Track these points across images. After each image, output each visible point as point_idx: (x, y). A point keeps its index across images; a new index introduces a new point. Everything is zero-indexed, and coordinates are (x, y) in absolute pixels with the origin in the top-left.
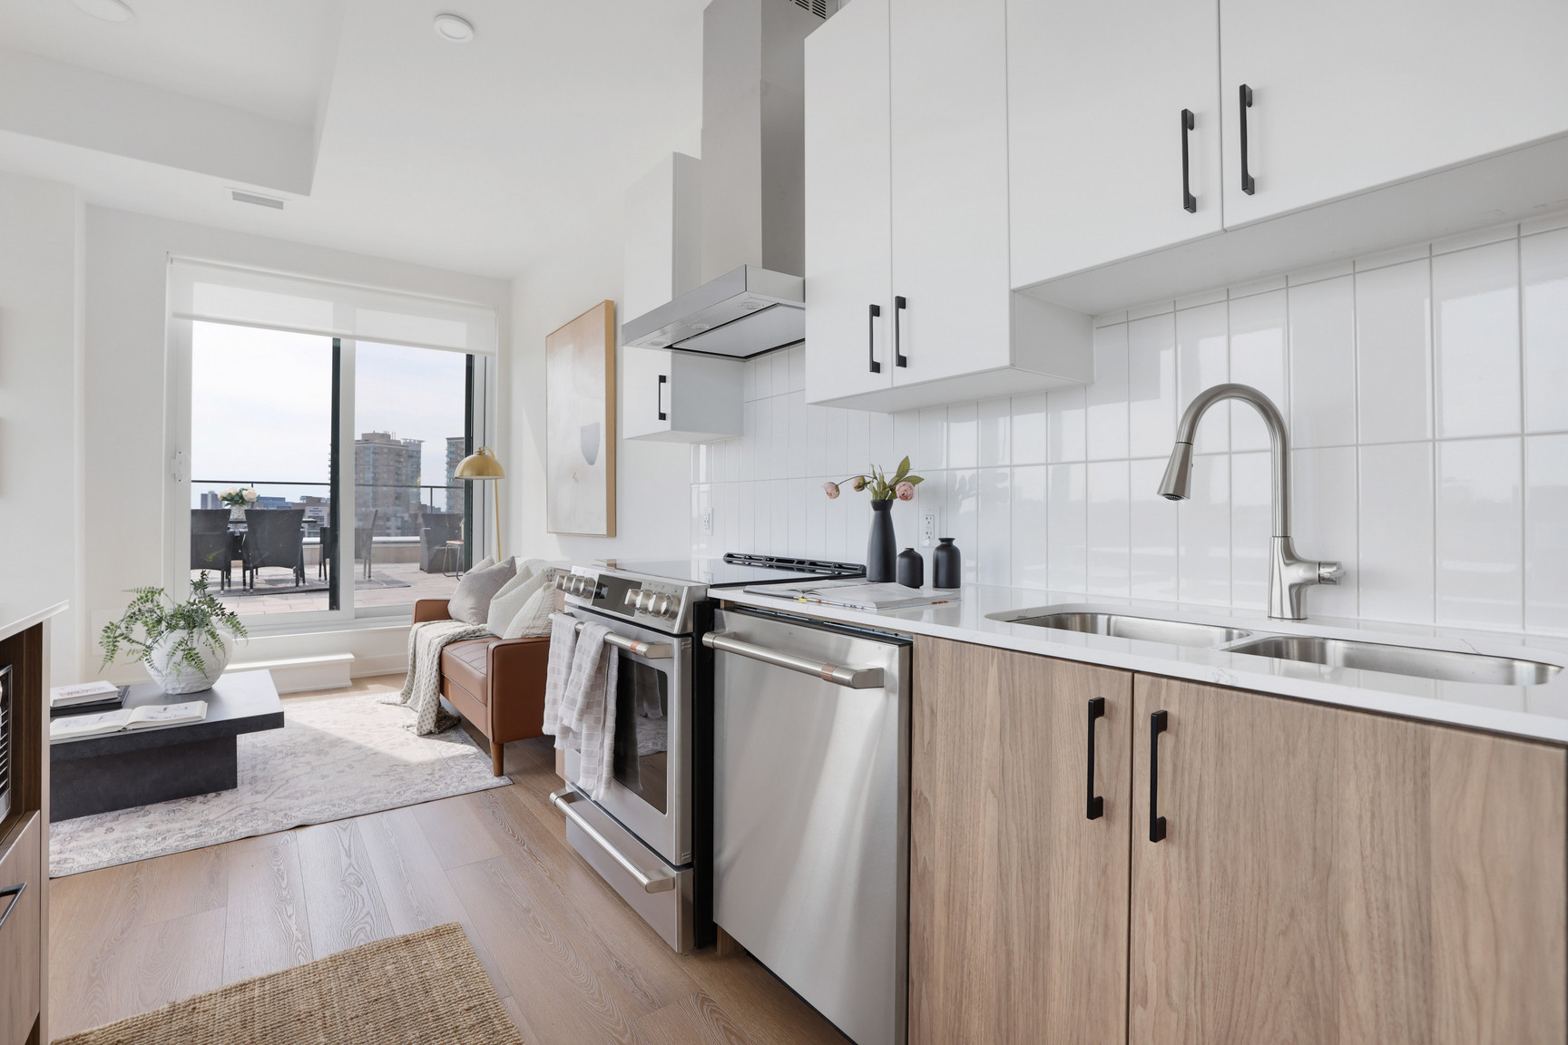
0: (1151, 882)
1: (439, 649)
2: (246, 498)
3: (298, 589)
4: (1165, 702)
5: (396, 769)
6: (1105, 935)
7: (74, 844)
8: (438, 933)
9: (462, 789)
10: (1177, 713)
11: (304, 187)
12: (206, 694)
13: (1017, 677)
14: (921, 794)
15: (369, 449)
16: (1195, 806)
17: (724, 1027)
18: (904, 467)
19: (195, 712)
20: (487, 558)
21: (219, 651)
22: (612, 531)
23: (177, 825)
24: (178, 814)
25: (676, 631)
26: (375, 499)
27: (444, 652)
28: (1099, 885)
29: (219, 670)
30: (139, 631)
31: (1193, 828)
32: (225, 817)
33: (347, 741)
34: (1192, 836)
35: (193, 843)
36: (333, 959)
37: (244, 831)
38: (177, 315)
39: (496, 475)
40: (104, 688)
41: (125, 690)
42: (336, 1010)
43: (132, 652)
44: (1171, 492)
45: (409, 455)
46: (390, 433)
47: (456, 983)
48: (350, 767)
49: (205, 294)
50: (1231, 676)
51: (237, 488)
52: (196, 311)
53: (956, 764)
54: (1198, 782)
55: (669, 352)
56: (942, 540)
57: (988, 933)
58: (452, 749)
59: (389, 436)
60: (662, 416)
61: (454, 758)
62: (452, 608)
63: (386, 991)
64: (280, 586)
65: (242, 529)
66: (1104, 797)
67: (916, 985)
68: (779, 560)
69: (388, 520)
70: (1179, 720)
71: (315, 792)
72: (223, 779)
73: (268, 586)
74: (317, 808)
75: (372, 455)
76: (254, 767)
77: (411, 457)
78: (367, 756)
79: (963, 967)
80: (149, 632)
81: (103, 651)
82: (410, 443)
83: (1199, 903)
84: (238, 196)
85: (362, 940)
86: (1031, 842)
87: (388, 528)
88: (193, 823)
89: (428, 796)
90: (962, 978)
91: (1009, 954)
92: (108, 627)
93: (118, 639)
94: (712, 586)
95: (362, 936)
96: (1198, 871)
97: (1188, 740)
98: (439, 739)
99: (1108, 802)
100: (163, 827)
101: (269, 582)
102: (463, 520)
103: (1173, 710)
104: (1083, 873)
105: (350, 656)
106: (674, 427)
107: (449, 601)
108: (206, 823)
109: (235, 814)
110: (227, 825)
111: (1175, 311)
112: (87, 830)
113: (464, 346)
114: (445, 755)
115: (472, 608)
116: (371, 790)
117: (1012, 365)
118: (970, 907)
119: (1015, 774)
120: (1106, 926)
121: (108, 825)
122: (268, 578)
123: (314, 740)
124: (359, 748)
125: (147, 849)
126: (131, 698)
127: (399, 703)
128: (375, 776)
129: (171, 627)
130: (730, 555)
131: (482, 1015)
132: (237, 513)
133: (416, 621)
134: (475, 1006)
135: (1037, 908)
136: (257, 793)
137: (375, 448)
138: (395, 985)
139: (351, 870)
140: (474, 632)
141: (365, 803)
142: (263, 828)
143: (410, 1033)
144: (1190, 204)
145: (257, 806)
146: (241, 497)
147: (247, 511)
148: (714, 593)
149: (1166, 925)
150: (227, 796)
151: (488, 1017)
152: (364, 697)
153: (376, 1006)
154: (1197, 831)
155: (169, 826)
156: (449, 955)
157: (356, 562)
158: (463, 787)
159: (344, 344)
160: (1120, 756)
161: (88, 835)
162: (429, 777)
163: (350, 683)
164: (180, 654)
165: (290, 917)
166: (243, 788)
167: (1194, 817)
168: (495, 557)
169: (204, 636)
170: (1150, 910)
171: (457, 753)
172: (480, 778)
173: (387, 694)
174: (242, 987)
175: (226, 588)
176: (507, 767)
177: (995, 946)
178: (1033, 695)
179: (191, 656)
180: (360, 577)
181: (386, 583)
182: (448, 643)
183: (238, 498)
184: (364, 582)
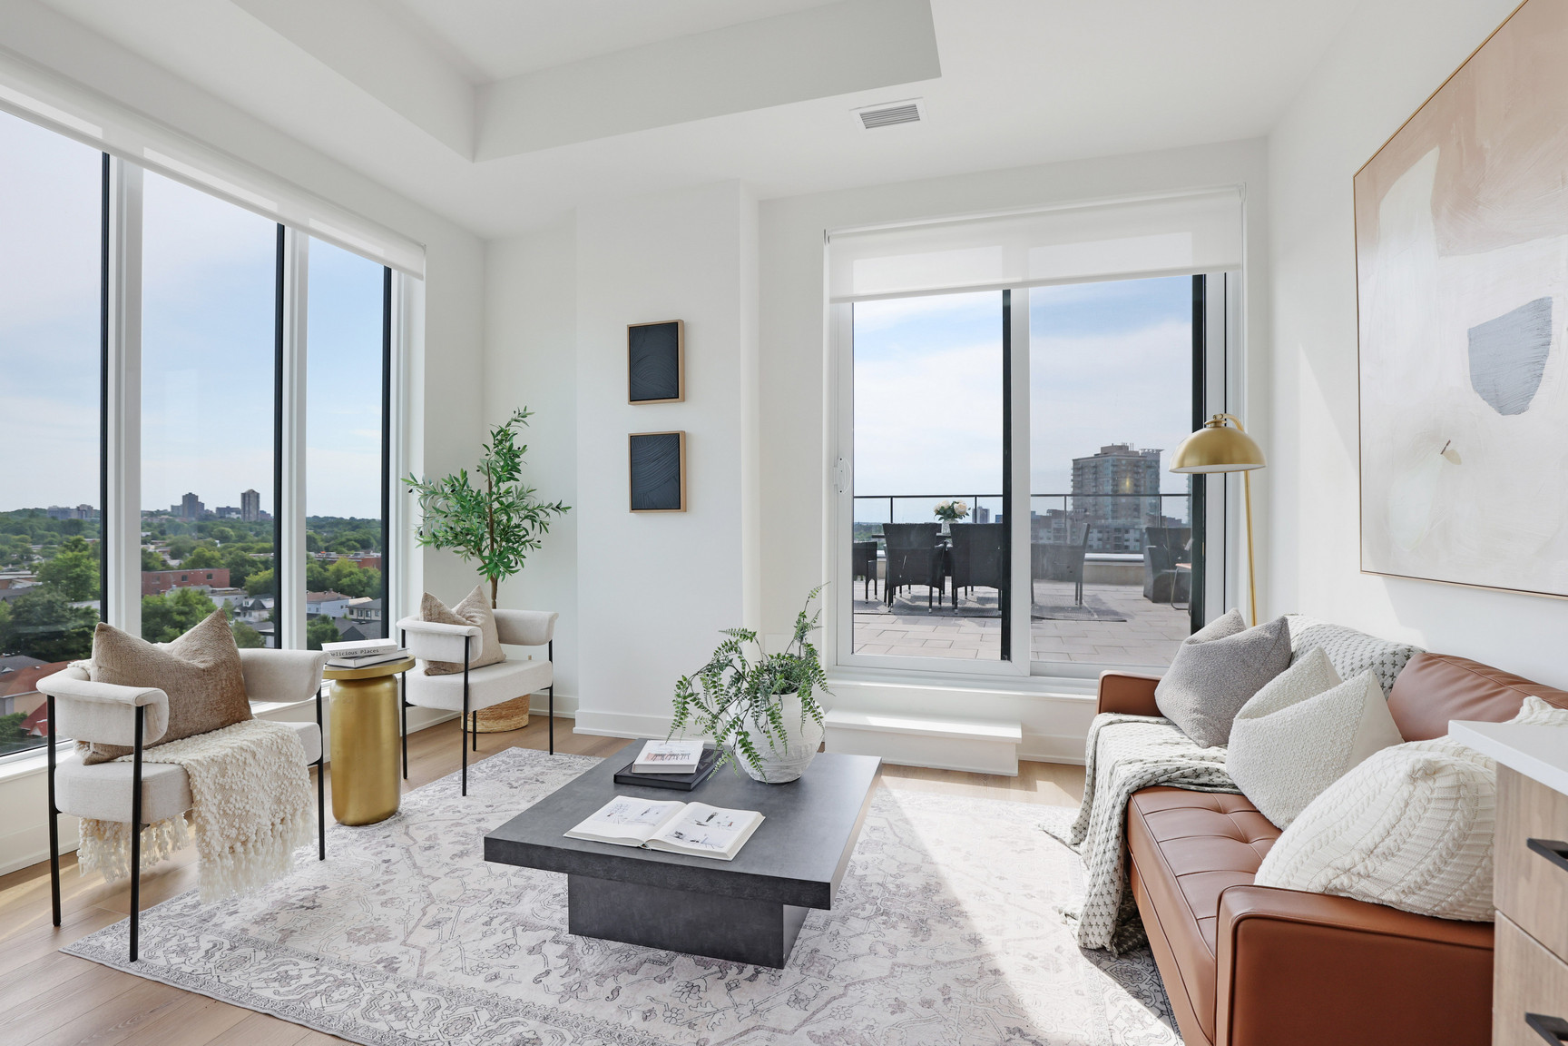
1: (1123, 797)
2: (957, 512)
7: (569, 1005)
15: (1108, 461)
20: (1230, 611)
27: (1133, 806)
38: (835, 302)
45: (1146, 465)
46: (1128, 445)
51: (950, 500)
59: (1127, 448)
62: (1163, 697)
65: (948, 543)
69: (1127, 532)
73: (977, 606)
75: (1111, 468)
76: (827, 925)
77: (1149, 467)
82: (1148, 453)
92: (681, 682)
93: (688, 700)
105: (1018, 734)
107: (1158, 681)
112: (600, 979)
113: (1192, 265)
115: (1196, 711)
121: (622, 980)
122: (981, 595)
127: (1068, 841)
132: (946, 528)
133: (1103, 708)
137: (1114, 461)
146: (953, 510)
147: (954, 526)
150: (768, 973)
161: (593, 989)
163: (1015, 771)
166: (790, 974)
168: (1246, 618)
175: (935, 604)
180: (1072, 602)
181: (1099, 612)
182: (1142, 789)
183: (949, 512)
184: (1073, 609)
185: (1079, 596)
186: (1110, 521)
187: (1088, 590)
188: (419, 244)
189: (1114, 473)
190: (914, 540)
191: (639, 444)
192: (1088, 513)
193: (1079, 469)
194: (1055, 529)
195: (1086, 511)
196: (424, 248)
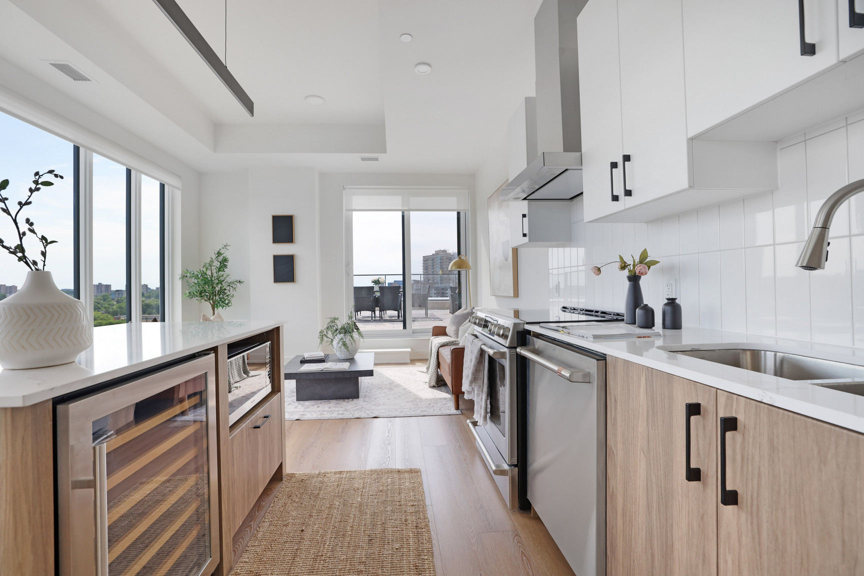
0: (729, 533)
1: (437, 349)
3: (399, 320)
4: (736, 411)
5: (416, 400)
6: (704, 561)
7: (308, 409)
8: (411, 471)
9: (440, 413)
10: (744, 420)
11: (384, 151)
12: (351, 360)
13: (654, 385)
14: (611, 448)
15: (438, 257)
16: (756, 487)
17: (522, 551)
18: (644, 255)
19: (345, 366)
21: (353, 343)
22: (516, 294)
23: (337, 409)
24: (339, 405)
25: (507, 345)
26: (441, 280)
27: (440, 350)
28: (699, 527)
29: (355, 351)
30: (330, 335)
31: (755, 503)
32: (352, 409)
33: (401, 386)
34: (755, 508)
35: (340, 417)
36: (371, 471)
37: (357, 416)
38: (347, 210)
39: (467, 268)
40: (320, 354)
41: (327, 356)
42: (367, 490)
43: (327, 341)
44: (804, 265)
47: (411, 493)
48: (399, 396)
49: (357, 200)
50: (771, 398)
51: (378, 277)
52: (353, 208)
53: (626, 433)
54: (757, 471)
55: (526, 202)
56: (668, 299)
57: (642, 539)
58: (441, 395)
59: (446, 251)
60: (525, 235)
61: (440, 399)
62: (447, 331)
63: (385, 488)
64: (393, 318)
65: (378, 294)
66: (701, 469)
67: (610, 560)
68: (586, 311)
70: (745, 425)
71: (384, 405)
72: (354, 394)
73: (389, 319)
74: (383, 411)
75: (439, 260)
76: (366, 391)
78: (407, 393)
79: (631, 556)
80: (333, 334)
81: (319, 340)
83: (760, 558)
84: (363, 159)
85: (383, 467)
86: (663, 489)
87: (435, 294)
88: (342, 409)
89: (425, 413)
90: (630, 563)
91: (653, 555)
92: (321, 332)
93: (324, 336)
94: (528, 323)
95: (384, 465)
96: (759, 534)
97: (751, 440)
98: (437, 390)
99: (703, 473)
100: (333, 409)
101: (389, 317)
102: (458, 290)
103: (741, 418)
104: (690, 515)
105: (409, 350)
106: (530, 240)
107: (448, 327)
108: (346, 410)
109: (355, 408)
110: (352, 412)
111: (847, 125)
112: (312, 405)
113: (456, 208)
114: (437, 397)
115: (454, 331)
116: (405, 407)
117: (690, 187)
118: (633, 521)
119: (654, 445)
120: (704, 555)
121: (318, 405)
122: (388, 315)
123: (390, 383)
124: (405, 389)
125: (327, 416)
126: (330, 359)
127: (424, 372)
128: (407, 402)
129: (340, 333)
130: (564, 307)
131: (417, 509)
132: (376, 288)
133: (433, 336)
134: (415, 505)
135: (667, 533)
136: (365, 401)
137: (441, 257)
138: (389, 487)
139: (388, 438)
140: (453, 342)
141: (400, 412)
142: (363, 415)
143: (389, 507)
144: (809, 49)
145: (364, 406)
146: (379, 281)
147: (380, 287)
148: (527, 327)
149: (739, 566)
150: (355, 401)
151: (419, 511)
152: (413, 368)
153: (380, 494)
154: (758, 506)
155: (335, 409)
156: (412, 481)
157: (413, 309)
158: (440, 412)
159: (406, 213)
160: (710, 444)
161: (312, 407)
162: (428, 406)
163: (409, 361)
164: (341, 343)
165: (362, 451)
166: (360, 399)
167: (755, 495)
169: (349, 337)
170: (730, 553)
171: (442, 397)
172: (448, 409)
173: (422, 368)
174: (341, 472)
175: (373, 319)
176: (461, 406)
177: (646, 548)
178: (663, 397)
179: (344, 344)
180: (424, 316)
181: (433, 318)
182: (441, 346)
183: (377, 282)
184: (424, 318)
185: (426, 314)
186: (440, 285)
187: (429, 312)
188: (178, 176)
189: (441, 263)
190: (364, 293)
191: (277, 259)
192: (430, 281)
193: (425, 261)
194: (416, 289)
195: (429, 280)
196: (180, 177)
